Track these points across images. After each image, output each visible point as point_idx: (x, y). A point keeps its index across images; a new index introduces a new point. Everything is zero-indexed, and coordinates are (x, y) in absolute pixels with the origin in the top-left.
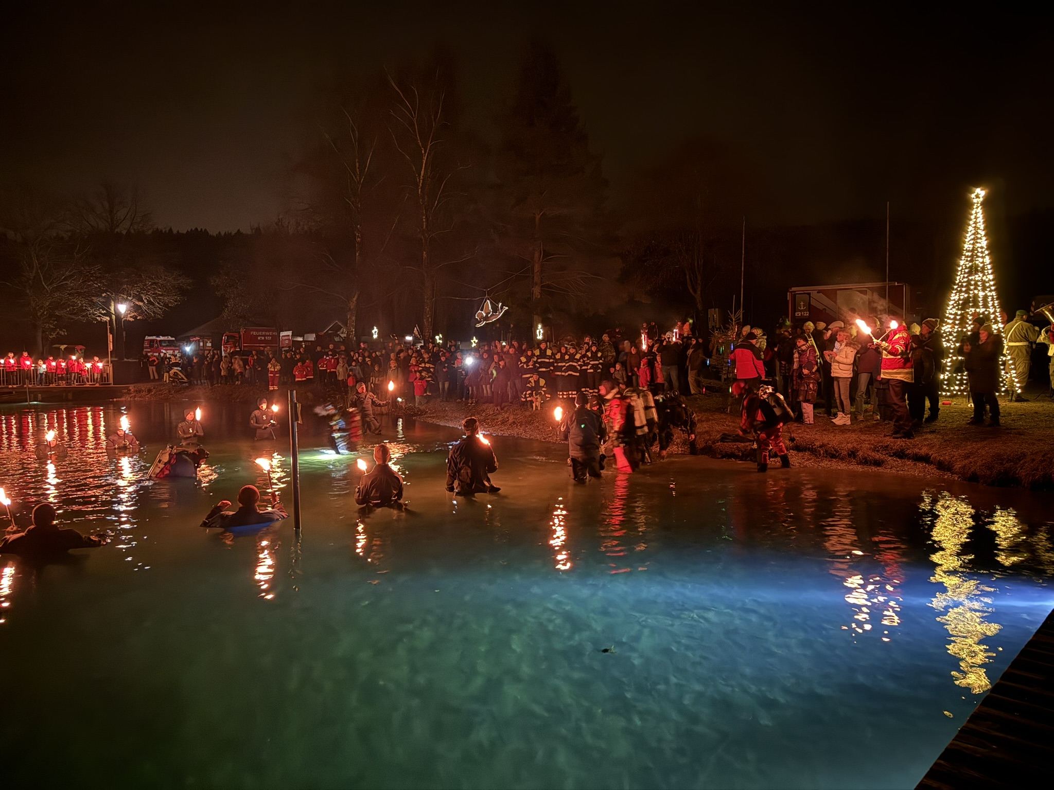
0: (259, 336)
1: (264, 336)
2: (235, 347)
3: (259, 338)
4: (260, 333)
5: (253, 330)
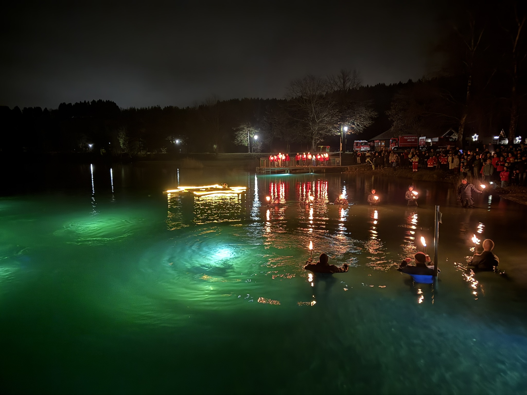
0: (408, 139)
1: (411, 139)
2: (396, 145)
3: (408, 140)
4: (409, 138)
5: (405, 136)
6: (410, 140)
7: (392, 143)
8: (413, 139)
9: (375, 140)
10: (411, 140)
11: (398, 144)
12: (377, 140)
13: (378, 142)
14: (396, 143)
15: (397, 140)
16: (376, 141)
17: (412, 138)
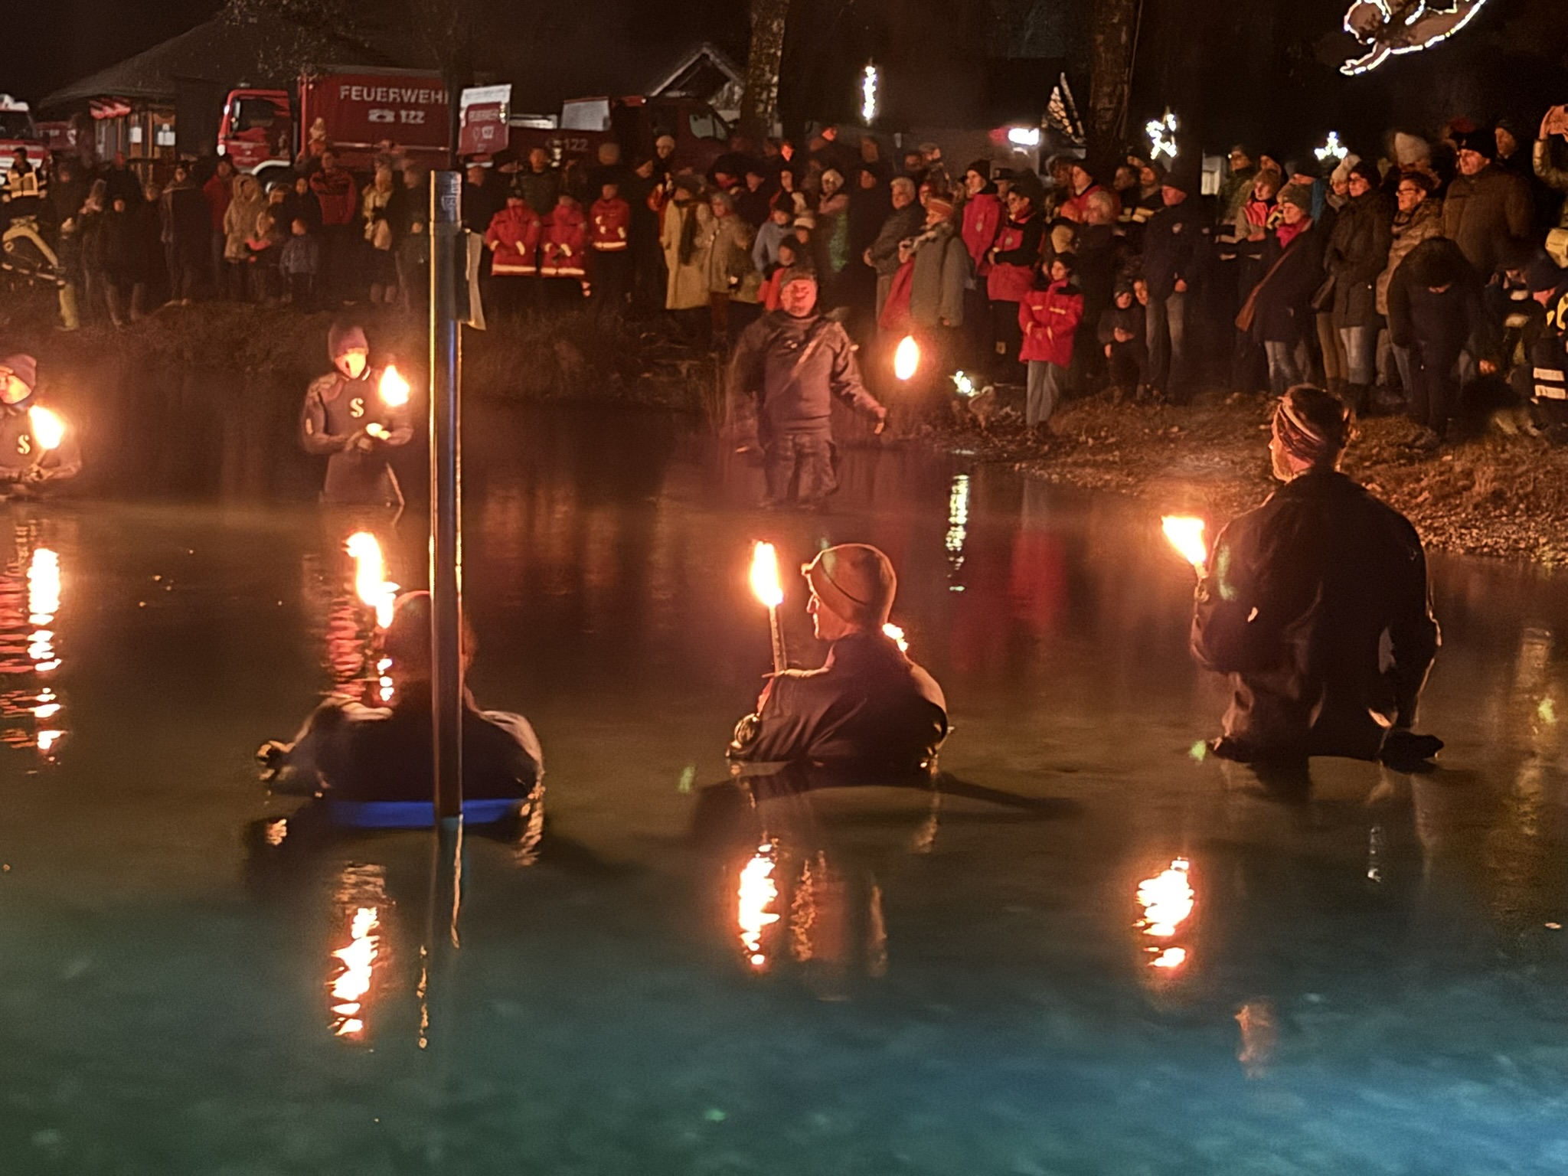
0: (376, 105)
1: (396, 106)
2: (274, 154)
3: (374, 116)
4: (379, 94)
5: (352, 81)
6: (390, 117)
7: (239, 129)
8: (416, 106)
9: (98, 98)
10: (398, 116)
11: (288, 145)
12: (109, 100)
13: (126, 116)
14: (271, 136)
15: (285, 103)
16: (109, 111)
17: (409, 95)
